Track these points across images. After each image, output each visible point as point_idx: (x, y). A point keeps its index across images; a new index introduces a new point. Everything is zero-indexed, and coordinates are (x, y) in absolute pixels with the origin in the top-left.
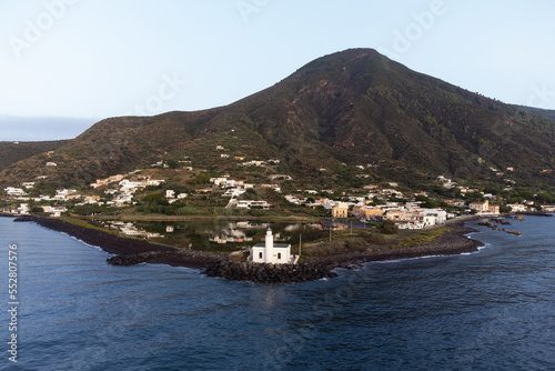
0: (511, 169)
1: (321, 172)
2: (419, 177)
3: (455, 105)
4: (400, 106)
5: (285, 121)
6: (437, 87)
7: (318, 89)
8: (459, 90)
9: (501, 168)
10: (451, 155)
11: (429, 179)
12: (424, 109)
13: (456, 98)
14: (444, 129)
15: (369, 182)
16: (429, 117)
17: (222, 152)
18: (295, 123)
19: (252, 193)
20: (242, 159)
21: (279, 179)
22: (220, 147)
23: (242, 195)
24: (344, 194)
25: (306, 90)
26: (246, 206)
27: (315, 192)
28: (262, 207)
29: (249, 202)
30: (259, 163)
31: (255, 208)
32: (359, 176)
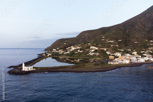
5: (135, 27)
15: (151, 46)
17: (103, 38)
18: (139, 27)
19: (96, 51)
20: (108, 40)
21: (113, 46)
22: (103, 37)
23: (94, 51)
24: (134, 51)
25: (148, 15)
26: (92, 54)
27: (123, 50)
28: (96, 55)
29: (93, 53)
30: (112, 41)
31: (94, 55)
32: (148, 44)
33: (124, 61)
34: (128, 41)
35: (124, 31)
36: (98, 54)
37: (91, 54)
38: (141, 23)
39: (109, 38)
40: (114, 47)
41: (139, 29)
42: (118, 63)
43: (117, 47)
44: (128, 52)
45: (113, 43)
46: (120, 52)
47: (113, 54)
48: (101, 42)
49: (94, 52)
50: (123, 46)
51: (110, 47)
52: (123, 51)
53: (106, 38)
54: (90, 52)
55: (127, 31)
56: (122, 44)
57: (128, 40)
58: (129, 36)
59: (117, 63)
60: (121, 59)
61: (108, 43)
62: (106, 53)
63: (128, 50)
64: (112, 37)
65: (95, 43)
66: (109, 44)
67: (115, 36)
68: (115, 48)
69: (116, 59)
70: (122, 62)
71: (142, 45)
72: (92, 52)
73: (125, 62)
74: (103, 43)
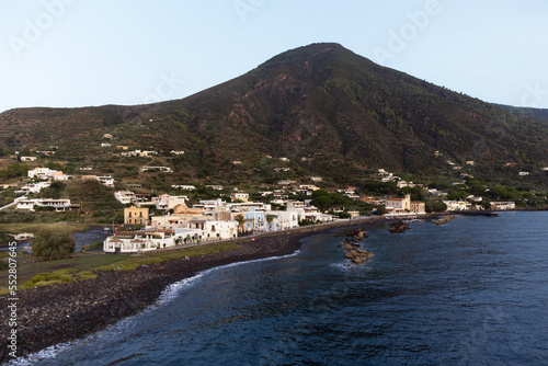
0: (472, 163)
1: (234, 165)
2: (355, 171)
3: (416, 96)
4: (358, 98)
5: (226, 114)
6: (401, 81)
7: (276, 83)
8: (424, 84)
9: (458, 162)
10: (406, 149)
11: (366, 172)
12: (383, 101)
13: (419, 91)
14: (402, 121)
15: (287, 176)
16: (387, 109)
17: (108, 140)
18: (240, 116)
19: (56, 189)
20: (126, 148)
21: (152, 171)
22: (107, 136)
23: (42, 190)
24: (236, 189)
25: (263, 84)
26: (30, 207)
27: (193, 187)
28: (53, 209)
29: (38, 202)
30: (146, 153)
31: (41, 208)
32: (277, 170)
33: (208, 226)
34: (208, 156)
35: (193, 125)
36: (68, 203)
37: (25, 207)
38: (245, 103)
39: (131, 141)
40: (153, 174)
41: (241, 123)
42: (170, 242)
43: (169, 174)
44: (213, 196)
45: (150, 159)
46: (179, 192)
47: (150, 200)
48: (94, 152)
49: (44, 193)
50: (192, 172)
51: (135, 175)
52: (193, 191)
53: (121, 138)
54: (20, 195)
55: (203, 125)
56: (185, 166)
57: (207, 152)
58: (209, 141)
59: (162, 242)
60: (189, 218)
61: (127, 158)
62: (112, 197)
63: (214, 187)
64: (146, 138)
65: (62, 159)
66: (130, 165)
67: (157, 135)
68: (159, 179)
69: (161, 221)
70: (199, 232)
71: (256, 172)
72: (32, 195)
73: (213, 235)
74: (104, 157)
